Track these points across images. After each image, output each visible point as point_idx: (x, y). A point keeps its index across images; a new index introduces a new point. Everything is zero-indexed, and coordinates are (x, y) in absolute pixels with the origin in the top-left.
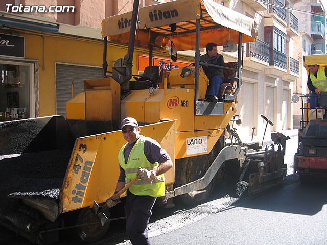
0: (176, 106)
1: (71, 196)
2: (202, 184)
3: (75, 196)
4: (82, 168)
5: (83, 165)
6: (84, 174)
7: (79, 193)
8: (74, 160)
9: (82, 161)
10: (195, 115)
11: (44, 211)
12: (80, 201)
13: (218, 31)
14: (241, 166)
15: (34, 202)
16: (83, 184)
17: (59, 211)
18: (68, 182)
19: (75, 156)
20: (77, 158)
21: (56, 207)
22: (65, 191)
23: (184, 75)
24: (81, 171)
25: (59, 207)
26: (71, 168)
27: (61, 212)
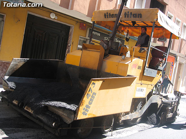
0: (135, 68)
1: (83, 111)
2: (139, 114)
3: (84, 111)
4: (91, 96)
5: (91, 94)
6: (91, 99)
7: (86, 110)
8: (88, 90)
9: (91, 92)
10: (143, 75)
11: (63, 116)
12: (86, 114)
13: (157, 29)
14: (158, 107)
15: (57, 110)
16: (89, 105)
17: (74, 118)
18: (83, 103)
19: (89, 88)
20: (90, 90)
21: (73, 116)
22: (80, 107)
23: (141, 51)
24: (90, 98)
25: (75, 116)
26: (86, 95)
27: (75, 119)
